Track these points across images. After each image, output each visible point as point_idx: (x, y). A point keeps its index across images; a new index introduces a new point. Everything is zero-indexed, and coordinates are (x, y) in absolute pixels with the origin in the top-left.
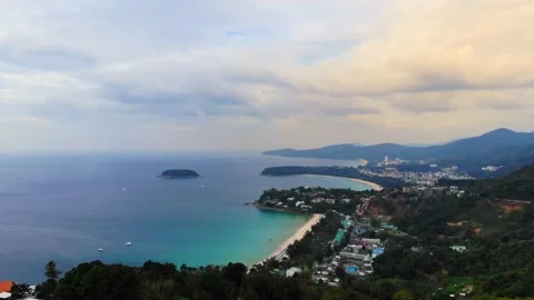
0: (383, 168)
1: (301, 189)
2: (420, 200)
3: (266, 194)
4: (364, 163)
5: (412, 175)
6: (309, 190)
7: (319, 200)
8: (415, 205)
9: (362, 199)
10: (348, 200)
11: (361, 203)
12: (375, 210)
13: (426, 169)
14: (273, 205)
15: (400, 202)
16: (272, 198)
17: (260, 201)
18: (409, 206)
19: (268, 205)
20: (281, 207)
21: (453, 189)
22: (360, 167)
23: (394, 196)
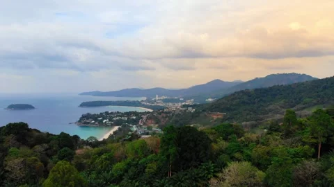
0: (155, 101)
1: (107, 113)
2: (173, 115)
3: (83, 117)
4: (145, 98)
5: (170, 104)
6: (112, 113)
7: (118, 118)
8: (170, 118)
9: (143, 116)
10: (134, 117)
11: (142, 118)
12: (149, 121)
13: (178, 101)
14: (89, 123)
15: (163, 117)
16: (88, 119)
17: (80, 121)
18: (167, 119)
19: (85, 123)
20: (93, 124)
21: (190, 109)
22: (143, 101)
23: (160, 114)
